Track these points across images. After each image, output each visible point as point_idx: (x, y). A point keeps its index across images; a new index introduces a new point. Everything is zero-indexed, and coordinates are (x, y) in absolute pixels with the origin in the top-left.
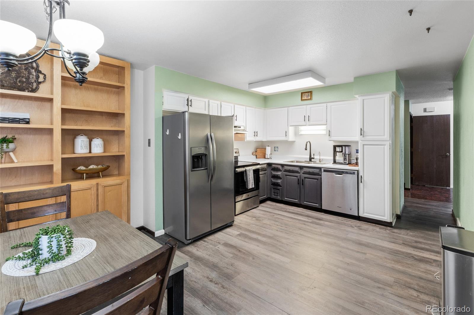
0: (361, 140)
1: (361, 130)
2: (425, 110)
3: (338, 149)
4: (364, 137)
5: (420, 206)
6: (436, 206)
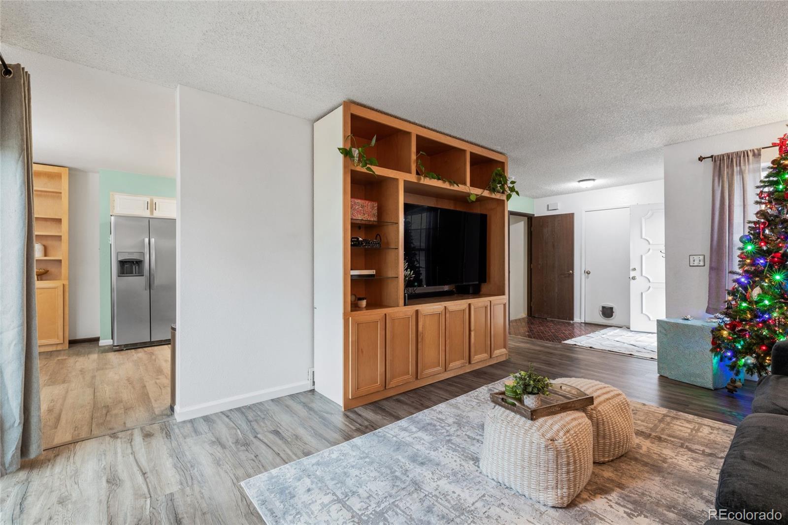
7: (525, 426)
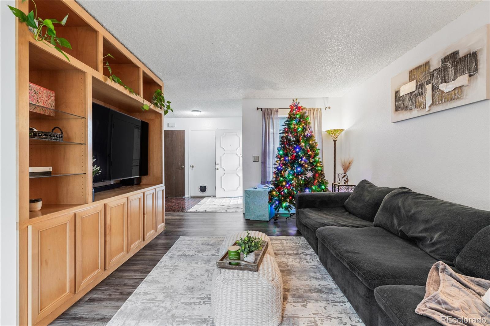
2: (168, 125)
7: (254, 278)
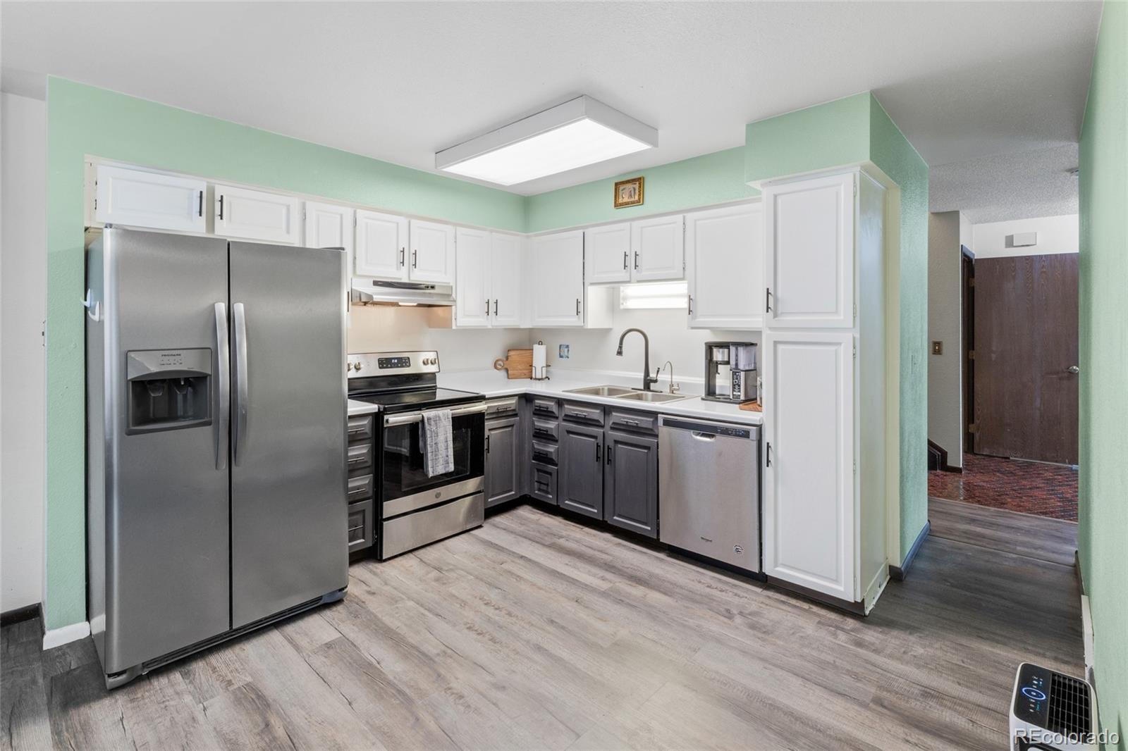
0: (770, 328)
1: (768, 293)
2: (1010, 242)
3: (719, 355)
4: (777, 319)
5: (979, 530)
6: (1028, 532)
